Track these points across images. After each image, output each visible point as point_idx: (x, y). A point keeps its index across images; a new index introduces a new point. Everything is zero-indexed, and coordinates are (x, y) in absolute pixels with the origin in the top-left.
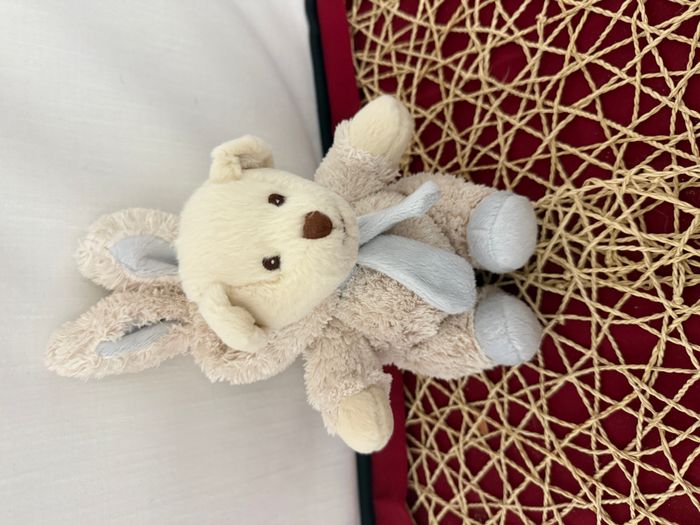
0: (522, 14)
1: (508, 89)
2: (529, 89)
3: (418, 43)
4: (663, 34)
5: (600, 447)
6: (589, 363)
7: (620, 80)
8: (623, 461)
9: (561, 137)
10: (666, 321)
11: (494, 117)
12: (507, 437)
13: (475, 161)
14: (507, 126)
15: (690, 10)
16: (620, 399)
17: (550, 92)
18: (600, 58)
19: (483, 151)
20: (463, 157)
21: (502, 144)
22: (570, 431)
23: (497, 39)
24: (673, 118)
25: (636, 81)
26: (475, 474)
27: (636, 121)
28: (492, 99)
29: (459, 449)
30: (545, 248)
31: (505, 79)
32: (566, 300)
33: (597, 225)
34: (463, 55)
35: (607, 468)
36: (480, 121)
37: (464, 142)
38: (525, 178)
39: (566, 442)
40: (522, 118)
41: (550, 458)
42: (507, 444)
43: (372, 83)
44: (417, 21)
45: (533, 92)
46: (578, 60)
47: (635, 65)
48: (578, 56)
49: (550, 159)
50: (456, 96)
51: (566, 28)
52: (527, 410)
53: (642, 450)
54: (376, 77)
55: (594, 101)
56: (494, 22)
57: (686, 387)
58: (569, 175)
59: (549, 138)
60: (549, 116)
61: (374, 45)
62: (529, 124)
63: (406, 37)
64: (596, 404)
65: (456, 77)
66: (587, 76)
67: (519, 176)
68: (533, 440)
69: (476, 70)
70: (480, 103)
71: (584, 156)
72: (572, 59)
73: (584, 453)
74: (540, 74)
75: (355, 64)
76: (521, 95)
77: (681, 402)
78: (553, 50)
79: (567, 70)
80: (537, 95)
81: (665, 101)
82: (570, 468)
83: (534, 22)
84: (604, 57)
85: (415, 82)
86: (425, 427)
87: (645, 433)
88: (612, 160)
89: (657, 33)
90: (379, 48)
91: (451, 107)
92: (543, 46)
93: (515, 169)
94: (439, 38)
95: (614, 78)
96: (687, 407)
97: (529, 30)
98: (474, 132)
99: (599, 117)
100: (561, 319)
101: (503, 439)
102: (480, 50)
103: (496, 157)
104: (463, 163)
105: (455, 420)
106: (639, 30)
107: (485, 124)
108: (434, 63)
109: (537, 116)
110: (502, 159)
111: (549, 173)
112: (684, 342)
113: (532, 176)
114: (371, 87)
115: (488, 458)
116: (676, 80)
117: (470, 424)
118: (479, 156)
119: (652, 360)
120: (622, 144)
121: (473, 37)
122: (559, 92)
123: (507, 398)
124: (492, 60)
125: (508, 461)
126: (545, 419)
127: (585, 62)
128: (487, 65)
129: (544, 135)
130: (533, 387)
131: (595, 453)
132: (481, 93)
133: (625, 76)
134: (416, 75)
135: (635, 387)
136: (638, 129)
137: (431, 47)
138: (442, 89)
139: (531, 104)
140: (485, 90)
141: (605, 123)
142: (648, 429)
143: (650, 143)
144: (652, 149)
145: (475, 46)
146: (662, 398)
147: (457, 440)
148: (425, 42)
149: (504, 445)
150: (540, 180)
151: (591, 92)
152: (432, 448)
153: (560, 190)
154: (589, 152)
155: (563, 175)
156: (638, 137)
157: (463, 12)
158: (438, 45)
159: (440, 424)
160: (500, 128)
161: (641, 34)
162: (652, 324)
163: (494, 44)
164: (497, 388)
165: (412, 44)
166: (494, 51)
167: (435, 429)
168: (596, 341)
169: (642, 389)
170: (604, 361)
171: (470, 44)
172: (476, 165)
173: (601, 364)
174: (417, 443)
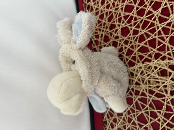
0: (128, 20)
1: (125, 38)
2: (130, 38)
3: (104, 26)
4: (163, 26)
6: (147, 109)
7: (152, 37)
9: (139, 51)
10: (166, 99)
11: (122, 45)
14: (125, 48)
15: (169, 20)
16: (155, 119)
17: (136, 39)
18: (147, 31)
19: (120, 53)
21: (124, 52)
22: (143, 126)
23: (122, 26)
24: (166, 47)
25: (157, 37)
27: (157, 47)
28: (122, 41)
29: (116, 128)
30: (135, 79)
31: (125, 36)
32: (141, 92)
33: (148, 74)
34: (115, 30)
38: (130, 61)
39: (142, 129)
40: (129, 46)
44: (103, 21)
45: (131, 39)
47: (156, 33)
48: (142, 31)
49: (136, 56)
50: (113, 40)
51: (139, 24)
54: (94, 35)
55: (146, 42)
56: (122, 22)
58: (141, 60)
59: (136, 51)
60: (136, 45)
62: (131, 47)
63: (101, 25)
64: (149, 119)
65: (113, 35)
66: (145, 36)
68: (134, 127)
69: (118, 34)
70: (119, 42)
74: (133, 34)
76: (129, 40)
77: (171, 120)
79: (140, 34)
80: (133, 40)
81: (164, 43)
83: (131, 22)
84: (149, 31)
85: (103, 36)
86: (108, 122)
88: (151, 57)
89: (161, 25)
91: (112, 43)
92: (134, 28)
93: (128, 58)
94: (109, 25)
96: (172, 122)
97: (130, 24)
99: (148, 46)
100: (140, 97)
101: (126, 126)
103: (123, 55)
105: (115, 120)
107: (120, 47)
108: (108, 32)
109: (133, 45)
111: (136, 59)
112: (171, 105)
113: (132, 60)
116: (167, 37)
117: (119, 121)
119: (163, 109)
120: (154, 53)
121: (117, 25)
122: (138, 40)
123: (127, 116)
124: (121, 31)
126: (137, 122)
127: (144, 32)
129: (134, 50)
130: (134, 114)
133: (154, 36)
134: (103, 35)
136: (158, 49)
137: (107, 28)
138: (110, 38)
139: (131, 42)
140: (120, 39)
141: (150, 48)
142: (162, 127)
143: (161, 53)
144: (161, 55)
145: (117, 28)
146: (166, 119)
147: (116, 125)
148: (106, 26)
149: (127, 128)
150: (134, 61)
151: (145, 40)
152: (109, 127)
153: (139, 64)
154: (146, 55)
155: (139, 60)
156: (157, 52)
157: (114, 19)
158: (109, 27)
159: (111, 121)
160: (124, 48)
161: (157, 26)
162: (163, 100)
163: (122, 27)
165: (102, 27)
166: (122, 29)
167: (110, 122)
168: (149, 103)
169: (160, 117)
170: (151, 108)
173: (150, 109)
174: (106, 125)
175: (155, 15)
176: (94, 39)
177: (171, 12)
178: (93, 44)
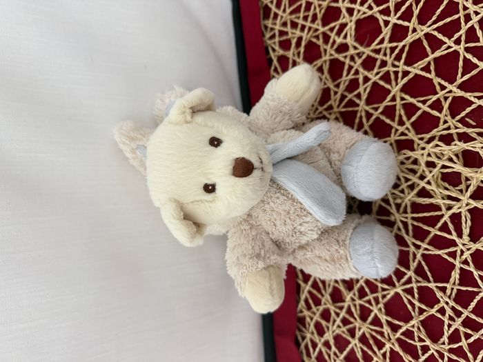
1: (367, 51)
2: (382, 52)
3: (306, 14)
5: (421, 340)
7: (449, 47)
8: (437, 351)
9: (404, 89)
11: (357, 72)
12: (360, 329)
13: (343, 104)
14: (366, 79)
17: (397, 54)
18: (434, 30)
19: (350, 96)
20: (335, 100)
21: (362, 93)
23: (361, 13)
25: (461, 49)
26: (341, 352)
27: (459, 81)
28: (356, 58)
29: (329, 335)
31: (366, 43)
34: (336, 24)
35: (427, 355)
36: (347, 75)
37: (336, 89)
38: (378, 118)
39: (398, 335)
40: (377, 74)
41: (388, 346)
42: (360, 333)
43: (274, 43)
45: (385, 55)
46: (419, 31)
47: (461, 36)
48: (418, 27)
49: (395, 105)
50: (331, 55)
51: (410, 6)
52: (372, 311)
53: (449, 344)
54: (277, 39)
55: (429, 63)
57: (475, 301)
58: (409, 118)
59: (395, 89)
60: (396, 73)
61: (276, 15)
62: (381, 78)
63: (297, 10)
65: (331, 41)
66: (425, 43)
67: (374, 117)
68: (377, 332)
69: (345, 37)
70: (347, 61)
71: (420, 105)
72: (414, 30)
73: (411, 343)
74: (391, 41)
75: (263, 29)
76: (377, 56)
78: (400, 22)
79: (410, 38)
80: (388, 56)
81: (481, 65)
82: (401, 353)
84: (437, 29)
85: (303, 43)
87: (450, 332)
88: (440, 109)
89: (479, 11)
90: (279, 18)
91: (328, 63)
92: (393, 19)
93: (371, 111)
94: (320, 11)
95: (445, 46)
96: (477, 316)
97: (384, 6)
98: (342, 83)
99: (432, 76)
101: (357, 330)
102: (348, 21)
103: (357, 101)
104: (335, 104)
106: (465, 8)
107: (351, 77)
108: (317, 30)
109: (388, 72)
110: (362, 103)
111: (395, 116)
113: (383, 118)
114: (273, 46)
115: (349, 343)
118: (346, 100)
120: (448, 97)
121: (344, 11)
122: (404, 55)
124: (356, 29)
125: (361, 345)
126: (383, 318)
127: (424, 32)
128: (353, 33)
129: (392, 87)
131: (419, 344)
132: (348, 53)
133: (453, 45)
134: (304, 38)
135: (441, 299)
136: (461, 87)
137: (314, 18)
138: (322, 49)
139: (384, 64)
140: (352, 52)
141: (437, 80)
143: (469, 98)
144: (470, 103)
145: (345, 18)
146: (460, 308)
148: (311, 13)
149: (358, 334)
150: (388, 121)
151: (427, 56)
152: (313, 333)
153: (402, 129)
154: (424, 102)
155: (405, 118)
156: (460, 93)
158: (320, 16)
160: (361, 81)
161: (467, 12)
163: (358, 18)
164: (351, 295)
165: (302, 15)
166: (358, 22)
171: (342, 17)
172: (344, 107)
174: (304, 329)
176: (276, 54)
178: (273, 68)
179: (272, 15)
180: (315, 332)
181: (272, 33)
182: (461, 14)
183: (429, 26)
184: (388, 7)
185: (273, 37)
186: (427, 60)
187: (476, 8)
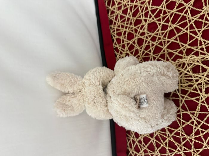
0: (156, 14)
1: (153, 34)
2: (159, 34)
3: (127, 22)
4: (195, 19)
5: (183, 135)
6: (179, 111)
7: (184, 31)
8: (189, 139)
9: (168, 47)
10: (200, 99)
11: (149, 42)
13: (144, 55)
14: (153, 45)
15: (202, 12)
16: (188, 121)
17: (165, 35)
19: (146, 52)
20: (140, 54)
21: (151, 50)
22: (174, 131)
23: (150, 21)
24: (199, 42)
25: (188, 32)
26: (146, 144)
27: (189, 43)
28: (148, 37)
29: (141, 137)
31: (152, 32)
32: (172, 94)
33: (180, 72)
34: (140, 25)
35: (185, 142)
36: (145, 44)
37: (141, 49)
38: (158, 59)
39: (173, 134)
40: (157, 43)
41: (168, 139)
42: (156, 135)
44: (127, 16)
45: (160, 35)
46: (172, 26)
47: (188, 27)
48: (172, 25)
49: (165, 54)
50: (138, 37)
51: (168, 18)
53: (195, 136)
54: (116, 32)
55: (177, 38)
56: (149, 16)
57: (207, 117)
58: (171, 58)
59: (164, 48)
60: (164, 42)
61: (115, 23)
62: (159, 44)
63: (124, 21)
64: (181, 123)
65: (138, 31)
66: (175, 31)
67: (156, 59)
68: (163, 134)
69: (144, 30)
70: (145, 39)
71: (175, 52)
72: (170, 26)
73: (178, 137)
74: (162, 30)
75: (110, 29)
76: (157, 36)
77: (206, 122)
78: (165, 24)
79: (169, 29)
81: (196, 37)
82: (174, 142)
83: (160, 16)
84: (179, 25)
85: (127, 33)
87: (195, 131)
88: (182, 54)
89: (193, 19)
90: (116, 24)
91: (137, 40)
92: (162, 23)
93: (155, 56)
94: (133, 21)
95: (182, 31)
96: (207, 123)
97: (158, 18)
98: (143, 47)
99: (178, 42)
101: (154, 134)
102: (145, 24)
106: (189, 18)
107: (146, 44)
108: (132, 28)
109: (161, 42)
110: (151, 54)
111: (165, 57)
112: (206, 105)
113: (160, 58)
114: (114, 35)
115: (150, 140)
116: (199, 31)
118: (145, 53)
119: (197, 110)
120: (185, 49)
121: (143, 20)
122: (167, 35)
124: (148, 27)
125: (156, 140)
126: (167, 128)
127: (174, 27)
129: (163, 47)
131: (181, 137)
132: (145, 36)
133: (185, 30)
134: (127, 31)
135: (192, 118)
136: (189, 45)
138: (134, 35)
139: (159, 39)
140: (147, 35)
141: (180, 43)
142: (196, 130)
143: (193, 48)
144: (193, 50)
145: (143, 23)
146: (200, 121)
147: (141, 135)
148: (129, 22)
150: (162, 60)
151: (176, 35)
152: (134, 137)
154: (176, 51)
155: (169, 58)
156: (189, 47)
157: (140, 14)
158: (133, 23)
160: (151, 45)
161: (189, 19)
162: (196, 99)
163: (148, 22)
165: (126, 23)
166: (149, 24)
168: (181, 105)
169: (194, 118)
171: (142, 22)
172: (144, 56)
173: (182, 111)
174: (129, 136)
175: (187, 7)
176: (115, 38)
177: (204, 4)
178: (114, 43)
179: (113, 23)
180: (135, 137)
181: (113, 30)
182: (187, 20)
183: (176, 24)
184: (160, 19)
185: (114, 31)
186: (176, 36)
187: (192, 18)
